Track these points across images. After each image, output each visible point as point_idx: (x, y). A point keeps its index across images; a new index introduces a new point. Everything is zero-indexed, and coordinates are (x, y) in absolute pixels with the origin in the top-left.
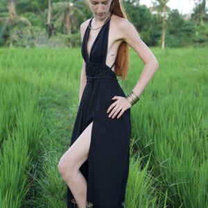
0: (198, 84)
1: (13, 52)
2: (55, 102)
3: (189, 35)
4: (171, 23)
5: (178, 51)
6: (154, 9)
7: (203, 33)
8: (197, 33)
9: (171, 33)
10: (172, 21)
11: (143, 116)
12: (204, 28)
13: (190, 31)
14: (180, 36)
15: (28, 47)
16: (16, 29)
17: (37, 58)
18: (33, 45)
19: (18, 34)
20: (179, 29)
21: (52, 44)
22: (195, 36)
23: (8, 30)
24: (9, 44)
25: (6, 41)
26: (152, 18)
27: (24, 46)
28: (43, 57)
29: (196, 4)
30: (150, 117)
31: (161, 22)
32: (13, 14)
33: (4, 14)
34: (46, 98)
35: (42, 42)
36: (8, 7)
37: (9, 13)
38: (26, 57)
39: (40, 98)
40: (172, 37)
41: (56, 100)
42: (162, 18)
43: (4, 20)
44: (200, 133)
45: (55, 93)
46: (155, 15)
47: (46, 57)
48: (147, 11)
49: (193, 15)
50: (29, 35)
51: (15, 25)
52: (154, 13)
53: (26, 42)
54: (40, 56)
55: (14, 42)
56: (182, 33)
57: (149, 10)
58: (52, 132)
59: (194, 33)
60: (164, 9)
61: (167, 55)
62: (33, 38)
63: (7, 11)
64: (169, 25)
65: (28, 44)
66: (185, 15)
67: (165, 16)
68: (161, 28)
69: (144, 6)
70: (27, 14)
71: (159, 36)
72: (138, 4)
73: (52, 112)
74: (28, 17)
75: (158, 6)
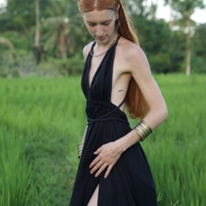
2: (47, 150)
6: (175, 23)
9: (199, 54)
11: (165, 166)
15: (10, 77)
17: (21, 91)
18: (16, 75)
21: (42, 72)
26: (172, 35)
28: (30, 90)
30: (173, 168)
31: (185, 41)
34: (34, 145)
35: (28, 70)
38: (8, 90)
39: (27, 144)
40: (200, 60)
42: (186, 35)
45: (46, 137)
46: (176, 32)
47: (34, 89)
50: (11, 61)
52: (175, 28)
53: (6, 70)
54: (26, 88)
57: (167, 25)
60: (188, 23)
62: (16, 64)
64: (196, 44)
65: (9, 73)
67: (189, 33)
68: (184, 49)
69: (162, 20)
70: (8, 33)
71: (182, 59)
72: (154, 18)
73: (42, 164)
74: (9, 37)
75: (180, 20)
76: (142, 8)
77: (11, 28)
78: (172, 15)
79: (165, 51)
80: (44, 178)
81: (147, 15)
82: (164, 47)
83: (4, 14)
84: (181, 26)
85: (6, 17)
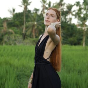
6: (79, 25)
15: (13, 45)
16: (7, 36)
18: (15, 44)
19: (8, 38)
21: (25, 43)
23: (2, 36)
24: (3, 43)
26: (78, 30)
27: (11, 44)
31: (83, 32)
32: (6, 28)
33: (1, 28)
35: (20, 42)
36: (3, 25)
37: (4, 28)
38: (11, 50)
42: (83, 30)
43: (1, 31)
46: (79, 29)
47: (22, 50)
50: (13, 39)
51: (6, 33)
52: (79, 27)
53: (11, 42)
54: (19, 50)
55: (6, 42)
57: (76, 26)
60: (84, 26)
61: (86, 50)
62: (15, 40)
64: (87, 34)
65: (12, 43)
67: (85, 29)
68: (82, 36)
69: (74, 24)
70: (13, 28)
71: (82, 40)
72: (70, 23)
74: (13, 29)
75: (81, 24)
76: (66, 19)
77: (14, 26)
78: (78, 22)
79: (75, 36)
81: (68, 22)
82: (74, 35)
83: (12, 20)
84: (81, 27)
85: (12, 22)
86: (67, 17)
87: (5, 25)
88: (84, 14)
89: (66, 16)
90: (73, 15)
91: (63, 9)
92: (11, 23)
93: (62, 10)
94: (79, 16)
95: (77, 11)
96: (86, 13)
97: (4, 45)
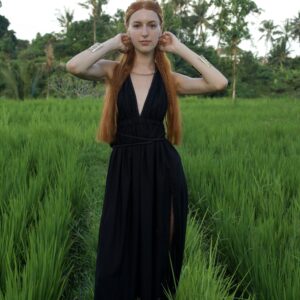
0: (269, 139)
1: (50, 104)
2: (99, 159)
3: (265, 83)
4: (243, 68)
5: (251, 102)
6: (223, 51)
7: (283, 81)
8: (276, 81)
9: (244, 80)
10: (244, 66)
11: (201, 174)
12: (284, 75)
13: (267, 78)
14: (255, 84)
15: (68, 98)
16: (53, 76)
17: (79, 110)
18: (74, 96)
19: (56, 82)
20: (252, 75)
21: (97, 94)
22: (273, 84)
23: (44, 77)
24: (45, 95)
25: (41, 91)
26: (220, 61)
27: (64, 97)
28: (87, 110)
29: (274, 45)
30: (209, 176)
31: (232, 67)
32: (51, 59)
33: (40, 58)
34: (89, 154)
35: (85, 93)
36: (45, 51)
37: (46, 58)
38: (66, 110)
39: (83, 154)
40: (245, 85)
41: (102, 157)
42: (232, 62)
43: (40, 66)
44: (265, 192)
45: (100, 149)
46: (223, 58)
47: (90, 109)
48: (213, 55)
49: (270, 59)
50: (70, 83)
51: (52, 71)
52: (223, 56)
53: (66, 92)
54: (83, 108)
55: (52, 92)
56: (257, 81)
57: (216, 52)
58: (96, 190)
59: (273, 80)
60: (234, 51)
61: (236, 106)
62: (74, 87)
63: (44, 55)
64: (241, 71)
65: (68, 94)
66: (261, 59)
69: (211, 48)
72: (203, 45)
73: (96, 170)
75: (227, 48)
76: (193, 37)
78: (219, 43)
80: (98, 181)
81: (197, 42)
83: (64, 40)
84: (228, 54)
85: (66, 44)
86: (195, 32)
87: (50, 51)
88: (234, 25)
89: (192, 29)
90: (208, 26)
91: (185, 12)
92: (64, 47)
93: (183, 16)
94: (223, 30)
95: (217, 18)
96: (238, 21)
97: (49, 99)
